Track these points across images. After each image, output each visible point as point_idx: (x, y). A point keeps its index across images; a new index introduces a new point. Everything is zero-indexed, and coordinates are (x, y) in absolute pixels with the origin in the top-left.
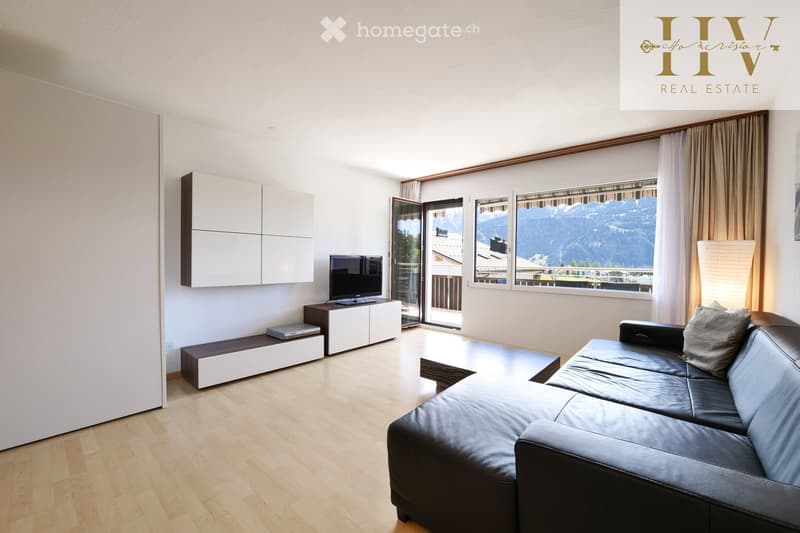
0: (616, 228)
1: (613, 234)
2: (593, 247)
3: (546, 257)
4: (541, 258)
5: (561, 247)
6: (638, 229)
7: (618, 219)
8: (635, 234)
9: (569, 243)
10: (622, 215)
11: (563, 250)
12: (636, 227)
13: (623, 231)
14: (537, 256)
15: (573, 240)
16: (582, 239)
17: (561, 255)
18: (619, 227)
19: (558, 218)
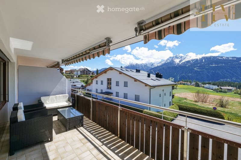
0: (196, 69)
1: (196, 71)
2: (189, 75)
3: (173, 79)
4: (172, 79)
5: (179, 75)
6: (204, 70)
7: (197, 66)
8: (203, 71)
9: (181, 74)
10: (198, 65)
11: (179, 76)
12: (203, 69)
13: (199, 70)
14: (171, 78)
15: (182, 73)
16: (185, 73)
17: (178, 78)
18: (197, 69)
19: (177, 66)
